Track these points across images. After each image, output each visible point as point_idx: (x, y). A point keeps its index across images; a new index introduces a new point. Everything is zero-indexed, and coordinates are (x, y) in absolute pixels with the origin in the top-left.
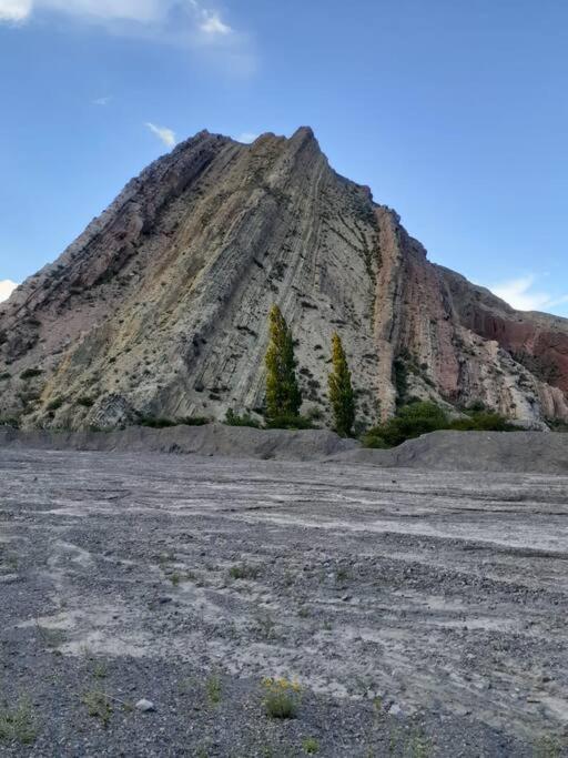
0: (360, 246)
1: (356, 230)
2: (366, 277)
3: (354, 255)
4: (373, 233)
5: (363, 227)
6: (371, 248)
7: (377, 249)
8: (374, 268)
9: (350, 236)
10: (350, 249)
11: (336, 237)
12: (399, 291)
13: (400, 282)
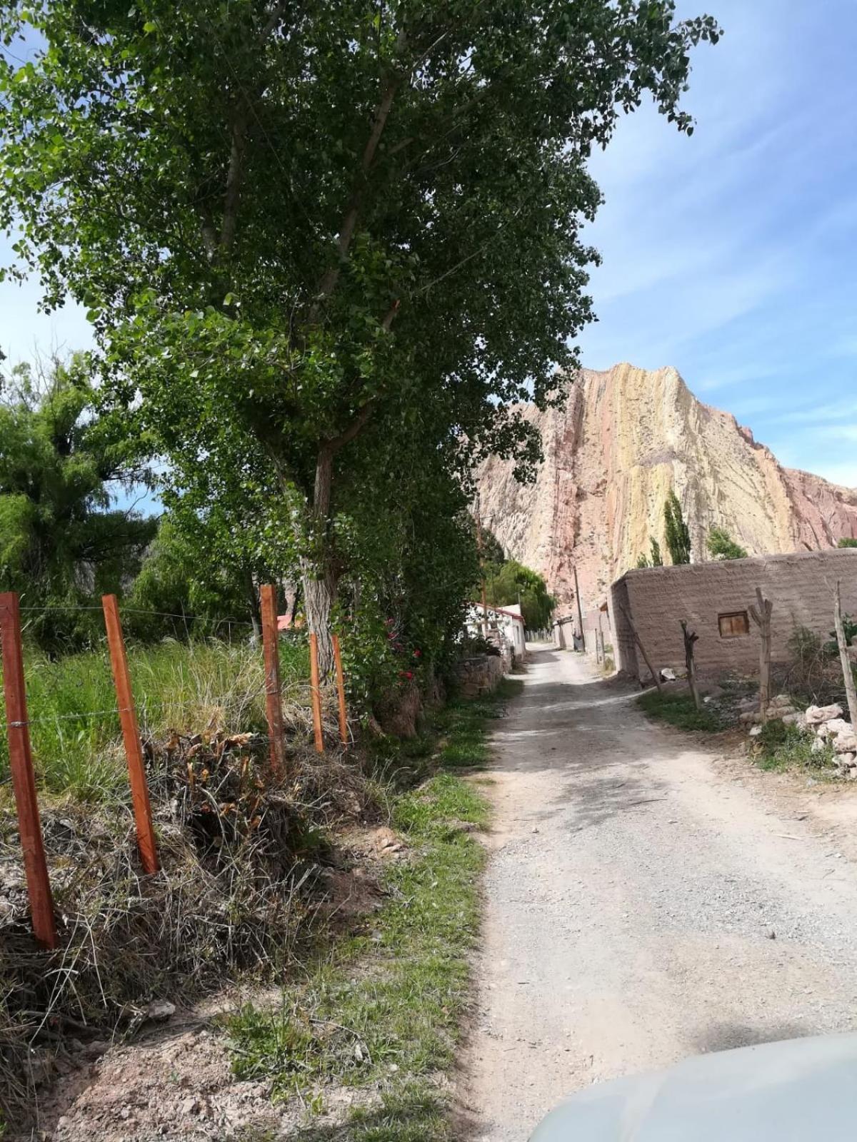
0: (754, 494)
1: (744, 475)
2: (767, 521)
3: (751, 501)
4: (760, 478)
5: (750, 473)
6: (762, 493)
7: (768, 495)
8: (770, 512)
9: (741, 483)
10: (747, 496)
11: (733, 486)
12: (797, 535)
13: (795, 526)
